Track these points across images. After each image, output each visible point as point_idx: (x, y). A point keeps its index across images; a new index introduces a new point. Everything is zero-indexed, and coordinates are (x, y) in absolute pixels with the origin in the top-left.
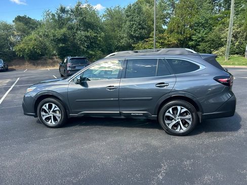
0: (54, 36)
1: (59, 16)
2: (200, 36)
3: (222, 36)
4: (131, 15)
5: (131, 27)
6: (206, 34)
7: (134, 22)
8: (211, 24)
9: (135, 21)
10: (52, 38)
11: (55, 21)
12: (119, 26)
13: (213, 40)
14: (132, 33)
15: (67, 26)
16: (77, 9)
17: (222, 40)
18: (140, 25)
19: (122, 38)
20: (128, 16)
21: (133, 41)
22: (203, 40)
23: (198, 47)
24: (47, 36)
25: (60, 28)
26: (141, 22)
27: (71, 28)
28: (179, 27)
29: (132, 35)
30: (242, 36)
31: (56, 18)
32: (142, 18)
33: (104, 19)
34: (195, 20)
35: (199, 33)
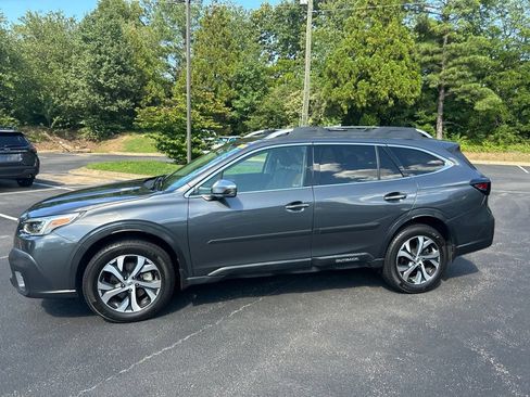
2: (247, 101)
3: (286, 105)
4: (95, 39)
5: (97, 66)
6: (257, 99)
7: (103, 56)
8: (265, 82)
9: (106, 53)
12: (62, 60)
13: (272, 112)
14: (101, 81)
17: (287, 113)
18: (118, 63)
19: (73, 90)
20: (86, 40)
21: (103, 98)
22: (253, 110)
23: (247, 123)
26: (122, 59)
28: (205, 79)
29: (99, 85)
30: (318, 109)
32: (123, 50)
34: (236, 69)
35: (245, 96)
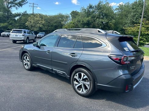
0: (83, 22)
1: (88, 10)
5: (134, 16)
7: (136, 13)
10: (81, 23)
11: (86, 13)
12: (126, 16)
15: (92, 15)
16: (99, 5)
19: (126, 24)
20: (133, 9)
24: (79, 21)
25: (88, 17)
27: (93, 17)
29: (133, 22)
31: (87, 11)
33: (115, 11)
